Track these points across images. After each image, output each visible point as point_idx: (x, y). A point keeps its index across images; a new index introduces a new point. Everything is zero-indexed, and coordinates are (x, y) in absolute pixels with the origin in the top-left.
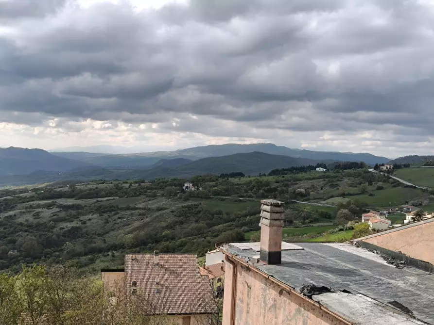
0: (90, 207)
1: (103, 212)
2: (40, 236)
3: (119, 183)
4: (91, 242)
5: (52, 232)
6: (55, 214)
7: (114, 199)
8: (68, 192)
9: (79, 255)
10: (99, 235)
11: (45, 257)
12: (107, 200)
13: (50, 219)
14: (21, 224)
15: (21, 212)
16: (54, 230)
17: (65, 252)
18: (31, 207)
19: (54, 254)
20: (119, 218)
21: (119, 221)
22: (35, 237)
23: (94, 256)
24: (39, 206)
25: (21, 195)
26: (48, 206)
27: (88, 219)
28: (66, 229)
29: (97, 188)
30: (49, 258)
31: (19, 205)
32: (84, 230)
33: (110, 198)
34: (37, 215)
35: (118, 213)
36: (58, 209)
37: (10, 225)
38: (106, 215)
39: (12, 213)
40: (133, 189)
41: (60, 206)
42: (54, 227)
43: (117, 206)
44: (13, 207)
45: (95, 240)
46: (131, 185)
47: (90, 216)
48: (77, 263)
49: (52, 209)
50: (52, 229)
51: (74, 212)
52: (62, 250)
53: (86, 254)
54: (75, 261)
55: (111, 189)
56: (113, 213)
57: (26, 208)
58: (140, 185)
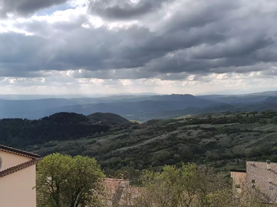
0: (221, 129)
1: (230, 133)
2: (192, 146)
3: (240, 114)
4: (223, 152)
5: (198, 144)
6: (199, 133)
7: (237, 124)
8: (207, 120)
9: (216, 159)
10: (228, 148)
11: (195, 159)
12: (232, 125)
13: (197, 136)
14: (180, 139)
15: (180, 132)
16: (200, 143)
17: (207, 157)
18: (185, 129)
19: (200, 158)
20: (240, 137)
21: (241, 139)
22: (189, 147)
23: (225, 161)
24: (190, 128)
25: (179, 122)
26: (195, 129)
27: (220, 137)
28: (207, 143)
29: (225, 117)
30: (197, 160)
31: (179, 128)
32: (218, 144)
33: (234, 124)
34: (189, 134)
35: (240, 134)
36: (201, 131)
37: (174, 139)
38: (231, 135)
39: (174, 132)
40: (250, 118)
41: (202, 129)
42: (199, 141)
43: (239, 129)
44: (176, 129)
45: (226, 151)
46: (248, 115)
47: (221, 135)
48: (215, 165)
49: (197, 130)
50: (198, 142)
51: (211, 133)
52: (205, 156)
53: (220, 159)
54: (213, 163)
55: (234, 118)
56: (236, 133)
57: (183, 129)
58: (254, 115)
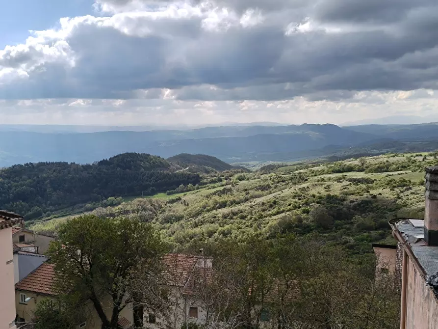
0: (380, 181)
1: (394, 187)
2: (331, 208)
3: (412, 156)
4: (381, 217)
5: (342, 205)
6: (345, 187)
7: (406, 173)
8: (357, 165)
9: (369, 229)
10: (391, 210)
11: (336, 228)
12: (398, 174)
13: (341, 192)
14: (314, 196)
15: (313, 185)
16: (345, 203)
17: (355, 225)
18: (323, 179)
19: (345, 226)
20: (412, 193)
21: (411, 197)
22: (327, 208)
23: (385, 231)
24: (330, 179)
25: (313, 169)
26: (339, 180)
27: (378, 193)
28: (356, 203)
29: (387, 161)
30: (339, 229)
31: (311, 178)
32: (374, 205)
33: (402, 172)
34: (328, 188)
35: (410, 188)
36: (348, 183)
37: (304, 197)
38: (397, 190)
39: (305, 185)
40: (428, 163)
41: (351, 180)
42: (344, 200)
43: (410, 181)
44: (306, 180)
45: (387, 215)
46: (425, 158)
47: (380, 191)
48: (367, 237)
49: (342, 182)
50: (342, 201)
51: (364, 186)
52: (352, 223)
53: (376, 229)
54: (365, 234)
55: (403, 162)
56: (405, 188)
57: (318, 181)
58: (435, 157)
